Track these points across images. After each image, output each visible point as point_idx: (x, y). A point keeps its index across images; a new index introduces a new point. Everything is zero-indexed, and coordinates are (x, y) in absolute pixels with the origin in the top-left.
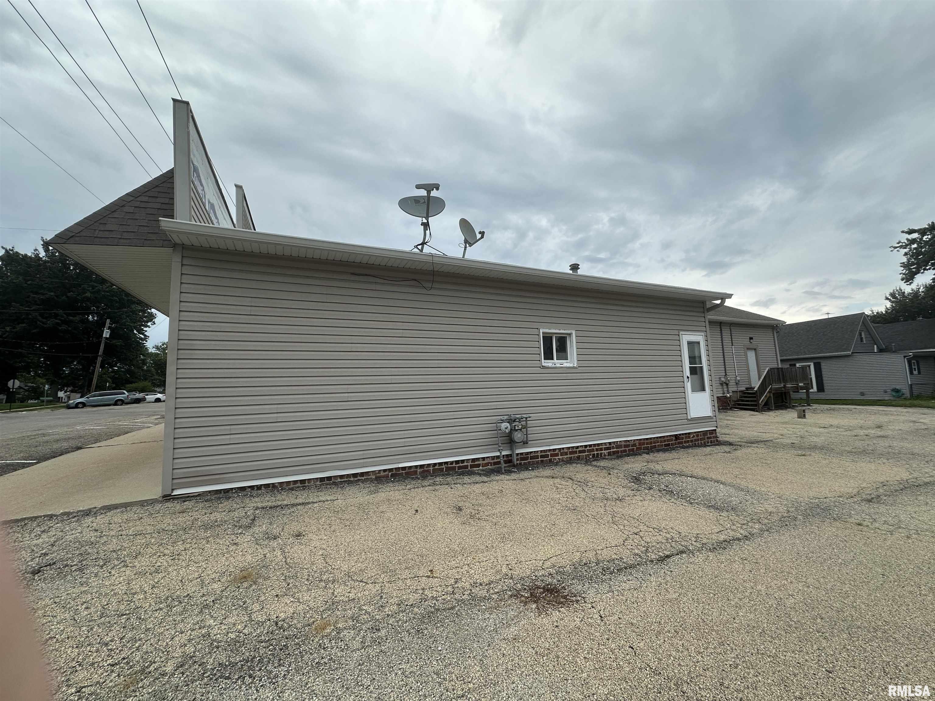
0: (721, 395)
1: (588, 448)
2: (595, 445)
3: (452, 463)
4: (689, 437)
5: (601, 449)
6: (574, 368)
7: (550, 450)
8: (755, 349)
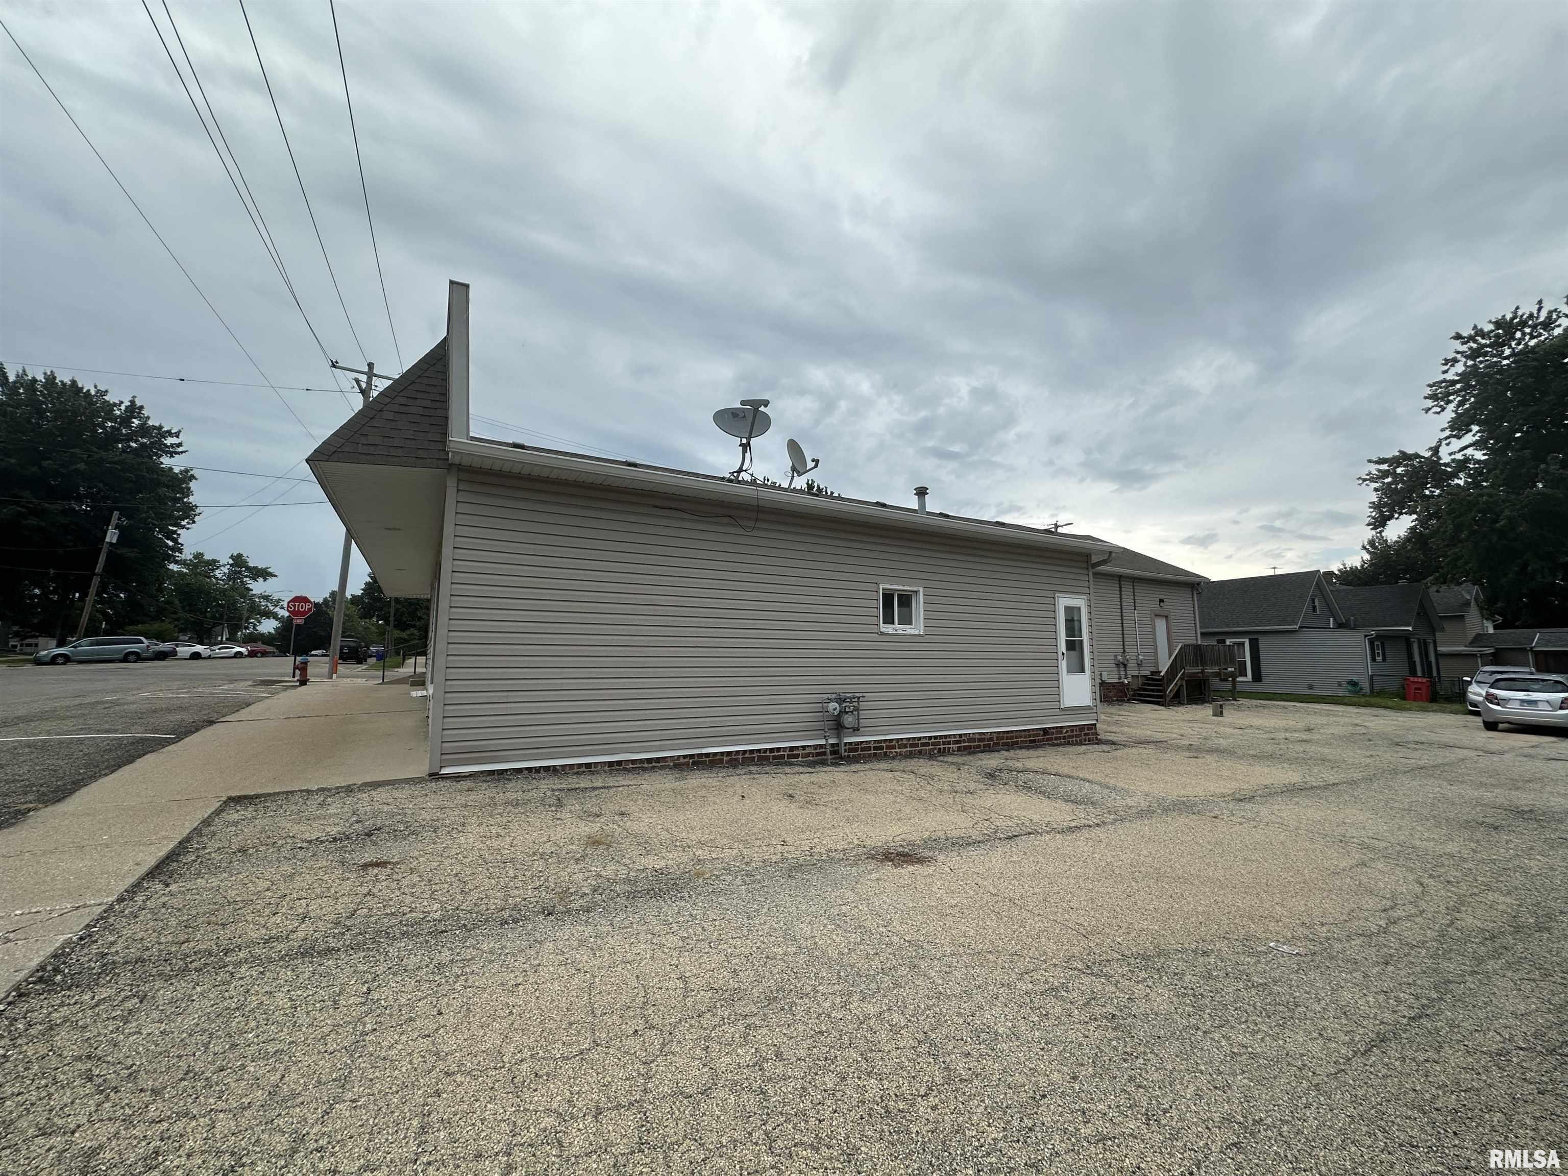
0: (1117, 681)
1: (933, 740)
2: (941, 737)
3: (765, 751)
4: (1061, 732)
5: (949, 743)
6: (919, 635)
7: (885, 741)
8: (1166, 617)
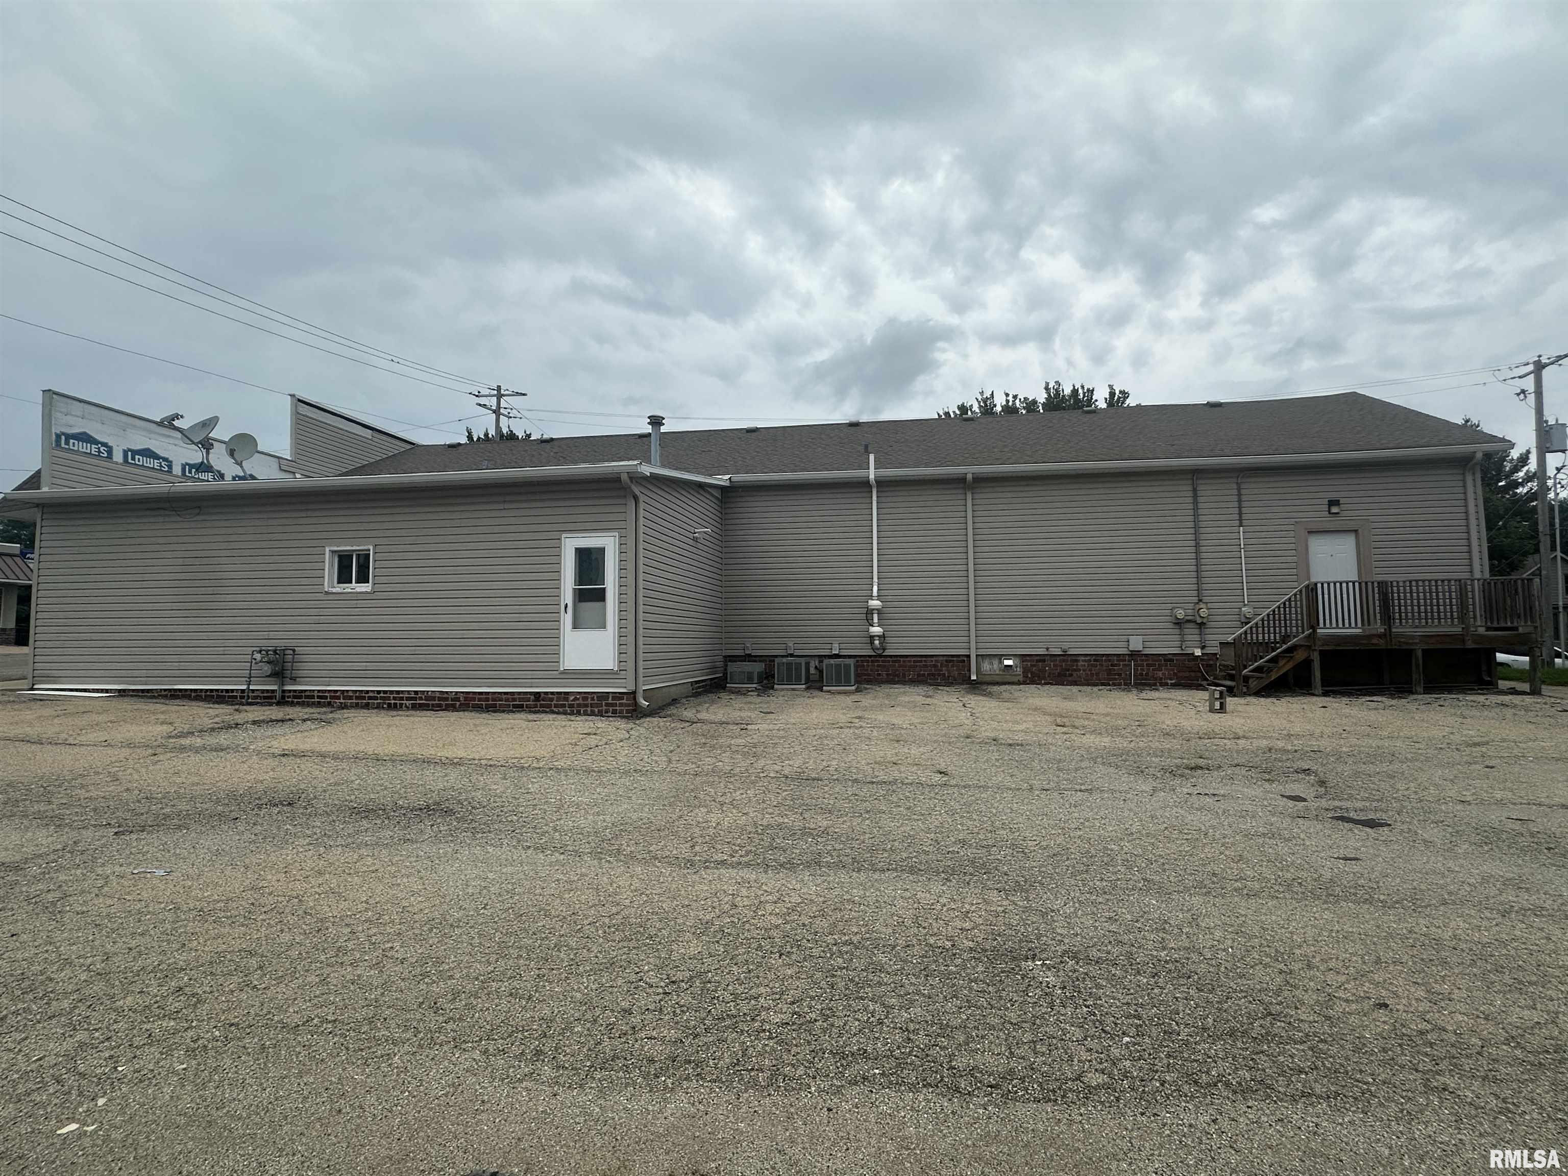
1: (382, 695)
4: (567, 699)
7: (330, 691)
8: (1356, 531)
